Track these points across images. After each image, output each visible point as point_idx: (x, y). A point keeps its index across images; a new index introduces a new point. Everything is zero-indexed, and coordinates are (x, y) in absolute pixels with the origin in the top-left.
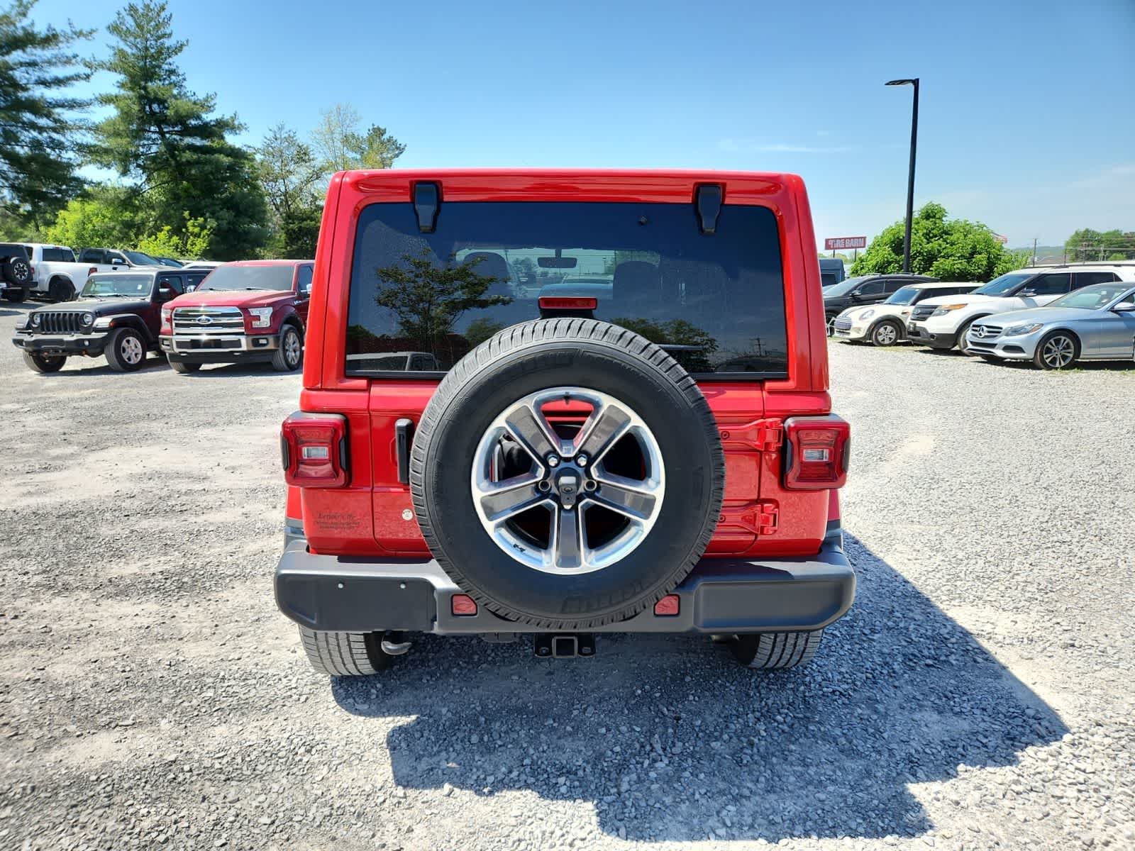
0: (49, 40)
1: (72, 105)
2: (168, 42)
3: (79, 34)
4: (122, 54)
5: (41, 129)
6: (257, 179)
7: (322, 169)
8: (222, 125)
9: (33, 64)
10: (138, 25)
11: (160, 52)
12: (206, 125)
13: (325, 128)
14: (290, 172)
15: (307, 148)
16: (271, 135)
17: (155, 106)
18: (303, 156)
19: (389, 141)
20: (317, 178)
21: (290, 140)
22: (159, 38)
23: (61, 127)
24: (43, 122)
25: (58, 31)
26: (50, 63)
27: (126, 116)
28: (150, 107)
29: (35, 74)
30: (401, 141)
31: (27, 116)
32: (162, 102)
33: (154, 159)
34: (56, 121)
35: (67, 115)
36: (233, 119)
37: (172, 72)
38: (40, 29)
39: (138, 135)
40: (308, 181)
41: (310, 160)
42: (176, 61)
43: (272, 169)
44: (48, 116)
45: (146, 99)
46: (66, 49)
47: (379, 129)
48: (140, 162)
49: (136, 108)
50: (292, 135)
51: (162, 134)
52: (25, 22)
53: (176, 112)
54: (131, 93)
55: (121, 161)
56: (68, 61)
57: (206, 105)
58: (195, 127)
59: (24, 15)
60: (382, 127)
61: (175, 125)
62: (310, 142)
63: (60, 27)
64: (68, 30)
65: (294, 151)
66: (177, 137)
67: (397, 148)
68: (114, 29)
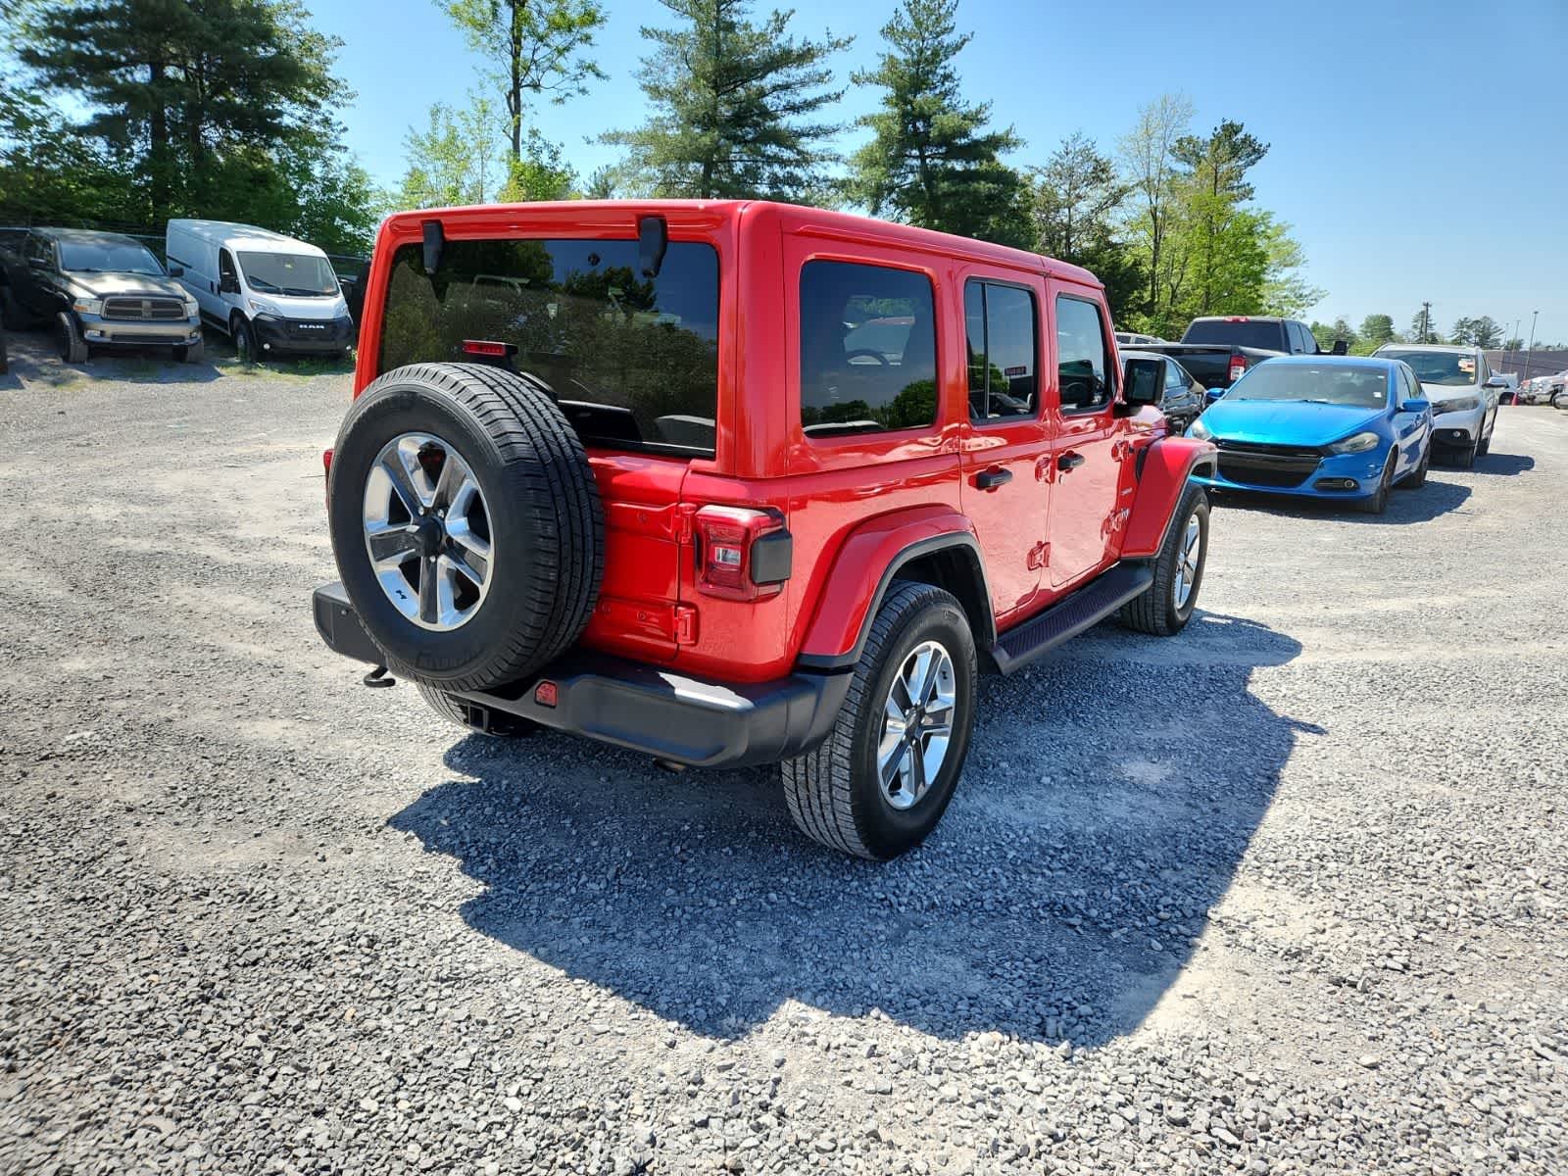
0: (806, 55)
1: (817, 132)
2: (948, 39)
3: (837, 45)
4: (892, 62)
5: (783, 163)
6: (1028, 209)
7: (1122, 191)
8: (995, 142)
9: (786, 87)
10: (918, 23)
11: (935, 53)
12: (976, 143)
13: (1141, 132)
14: (1079, 197)
15: (1109, 162)
16: (1061, 149)
17: (920, 124)
18: (1100, 173)
19: (1244, 141)
20: (1114, 204)
21: (1086, 155)
22: (938, 35)
23: (804, 159)
24: (787, 154)
25: (814, 43)
26: (803, 84)
27: (885, 141)
28: (914, 126)
29: (787, 98)
30: (1262, 141)
31: (772, 149)
32: (926, 118)
33: (906, 192)
34: (799, 153)
35: (810, 145)
36: (1008, 133)
37: (947, 77)
38: (796, 46)
39: (896, 162)
40: (1101, 208)
41: (1109, 180)
42: (953, 63)
43: (1056, 195)
44: (791, 147)
45: (908, 117)
46: (819, 65)
47: (1231, 125)
48: (894, 196)
49: (897, 128)
50: (1089, 145)
51: (922, 158)
52: (782, 39)
53: (940, 130)
54: (896, 110)
55: (873, 196)
56: (821, 79)
57: (976, 119)
58: (962, 147)
59: (781, 31)
60: (1237, 123)
61: (939, 146)
62: (1115, 153)
63: (817, 39)
64: (825, 44)
65: (1089, 167)
66: (939, 162)
67: (1254, 150)
68: (889, 32)
